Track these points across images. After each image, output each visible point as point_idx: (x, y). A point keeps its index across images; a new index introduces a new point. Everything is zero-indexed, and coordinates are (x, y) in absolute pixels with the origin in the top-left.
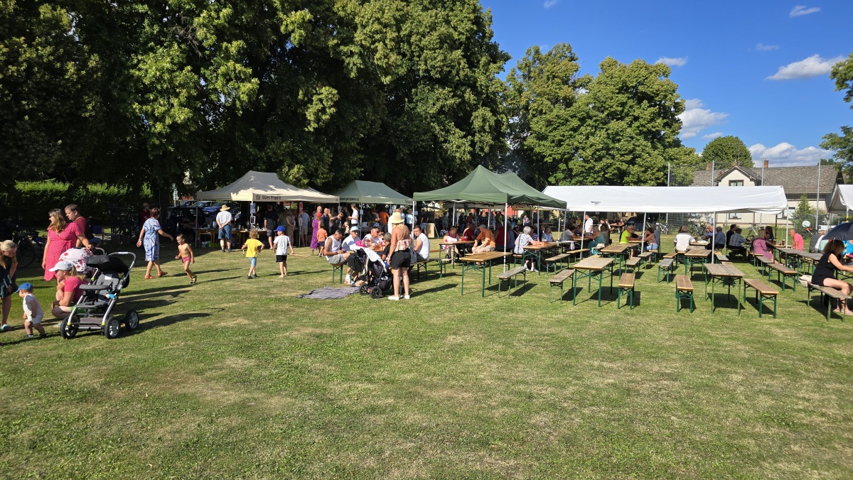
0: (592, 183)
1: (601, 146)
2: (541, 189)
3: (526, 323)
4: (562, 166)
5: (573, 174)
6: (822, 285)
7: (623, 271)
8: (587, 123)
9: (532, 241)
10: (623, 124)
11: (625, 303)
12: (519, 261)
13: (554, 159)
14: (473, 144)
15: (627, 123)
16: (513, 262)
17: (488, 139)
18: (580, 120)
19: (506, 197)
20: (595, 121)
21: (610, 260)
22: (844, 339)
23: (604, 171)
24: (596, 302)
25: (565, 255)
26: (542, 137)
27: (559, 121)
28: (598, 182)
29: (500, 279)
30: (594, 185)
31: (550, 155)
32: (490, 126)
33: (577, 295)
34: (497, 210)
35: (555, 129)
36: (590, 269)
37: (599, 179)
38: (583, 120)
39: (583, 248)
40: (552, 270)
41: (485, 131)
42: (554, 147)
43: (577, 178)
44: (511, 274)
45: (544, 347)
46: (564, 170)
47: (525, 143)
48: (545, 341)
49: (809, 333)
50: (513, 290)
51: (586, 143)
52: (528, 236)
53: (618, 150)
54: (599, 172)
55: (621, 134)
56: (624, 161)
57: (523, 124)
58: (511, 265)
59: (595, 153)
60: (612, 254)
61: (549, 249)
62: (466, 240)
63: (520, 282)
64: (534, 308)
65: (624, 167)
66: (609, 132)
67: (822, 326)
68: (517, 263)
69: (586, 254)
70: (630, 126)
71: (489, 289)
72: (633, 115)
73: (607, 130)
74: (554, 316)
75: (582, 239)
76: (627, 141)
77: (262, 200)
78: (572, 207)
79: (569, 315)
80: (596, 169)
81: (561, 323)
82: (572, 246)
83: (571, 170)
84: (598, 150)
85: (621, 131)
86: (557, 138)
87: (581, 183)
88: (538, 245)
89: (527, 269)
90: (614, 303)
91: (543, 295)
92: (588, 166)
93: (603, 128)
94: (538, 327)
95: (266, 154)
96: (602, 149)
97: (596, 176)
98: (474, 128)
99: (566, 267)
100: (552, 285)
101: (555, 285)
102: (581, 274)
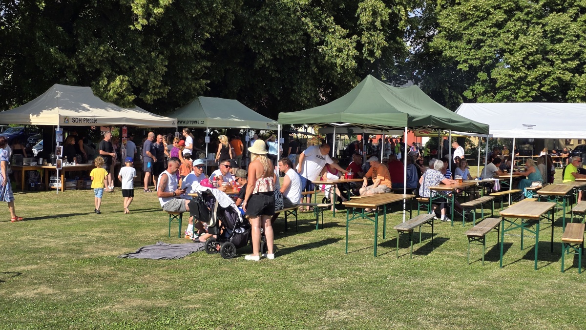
0: (524, 99)
1: (534, 49)
2: (454, 107)
3: (435, 293)
4: (482, 76)
5: (497, 86)
7: (568, 220)
8: (516, 17)
9: (444, 180)
10: (565, 17)
11: (572, 264)
12: (424, 206)
13: (471, 66)
14: (359, 46)
15: (571, 17)
16: (416, 209)
17: (380, 39)
18: (506, 12)
19: (406, 118)
20: (527, 14)
21: (549, 205)
23: (540, 83)
24: (531, 263)
25: (487, 198)
26: (453, 36)
27: (478, 13)
28: (532, 97)
29: (399, 231)
30: (527, 101)
31: (465, 61)
32: (382, 22)
33: (504, 253)
34: (393, 136)
35: (472, 25)
36: (523, 217)
37: (533, 94)
38: (510, 13)
39: (513, 188)
40: (469, 219)
41: (375, 29)
42: (470, 49)
43: (503, 92)
44: (413, 224)
45: (460, 326)
46: (484, 81)
47: (431, 44)
48: (461, 317)
50: (416, 247)
51: (514, 44)
52: (439, 173)
53: (559, 54)
54: (532, 83)
55: (563, 31)
56: (567, 69)
57: (428, 18)
58: (414, 212)
59: (526, 58)
60: (552, 197)
61: (466, 189)
62: (352, 177)
63: (425, 236)
64: (445, 271)
65: (567, 76)
66: (546, 28)
68: (421, 209)
69: (517, 197)
70: (575, 20)
71: (383, 245)
72: (578, 6)
73: (544, 26)
74: (473, 283)
75: (511, 176)
76: (571, 41)
77: (71, 124)
78: (497, 133)
79: (494, 281)
80: (529, 79)
81: (482, 292)
82: (497, 186)
83: (494, 81)
84: (531, 54)
85: (563, 28)
86: (475, 38)
87: (509, 99)
88: (451, 184)
89: (435, 218)
90: (557, 265)
91: (458, 253)
92: (517, 75)
93: (538, 24)
94: (452, 298)
95: (78, 60)
96: (537, 52)
97: (528, 89)
98: (361, 24)
99: (489, 214)
100: (471, 239)
101: (475, 240)
102: (510, 224)
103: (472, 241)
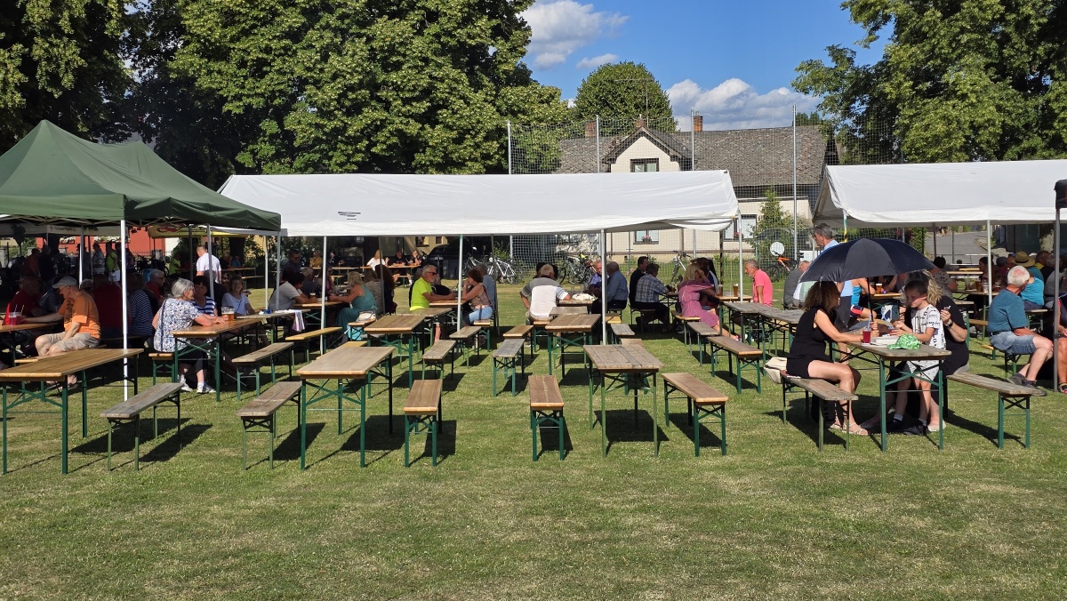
0: (343, 168)
1: (356, 79)
2: (217, 182)
3: (181, 530)
4: (269, 126)
5: (296, 144)
6: (805, 376)
7: (417, 375)
8: (323, 23)
9: (200, 317)
10: (403, 27)
11: (422, 451)
12: (164, 367)
13: (248, 108)
14: (28, 65)
15: (413, 26)
16: (148, 374)
17: (70, 52)
18: (304, 12)
19: (121, 204)
20: (342, 17)
21: (382, 352)
22: (848, 486)
23: (369, 139)
24: (355, 456)
25: (282, 346)
26: (216, 52)
27: (255, 13)
28: (356, 163)
29: (111, 420)
30: (348, 171)
31: (238, 97)
32: (74, 21)
35: (246, 33)
36: (340, 377)
37: (359, 157)
38: (311, 15)
39: (327, 326)
40: (249, 386)
41: (60, 33)
42: (245, 78)
43: (307, 156)
44: (139, 406)
45: (224, 587)
46: (273, 137)
47: (171, 65)
48: (227, 570)
49: (787, 480)
50: (147, 448)
51: (322, 70)
52: (188, 305)
53: (397, 88)
54: (354, 140)
55: (402, 50)
56: (411, 116)
57: (164, 17)
58: (143, 382)
59: (343, 96)
60: (392, 337)
61: (241, 332)
63: (166, 424)
64: (202, 487)
65: (413, 128)
66: (375, 44)
67: (810, 463)
68: (158, 375)
69: (334, 341)
70: (420, 33)
71: (82, 449)
72: (423, 8)
73: (369, 40)
74: (253, 503)
75: (322, 303)
76: (416, 67)
78: (294, 227)
79: (290, 495)
80: (350, 132)
81: (268, 518)
82: (299, 324)
83: (290, 136)
84: (352, 88)
85: (401, 44)
86: (253, 56)
87: (318, 168)
88: (213, 324)
89: (186, 388)
90: (398, 454)
91: (227, 452)
92: (330, 125)
93: (360, 36)
94: (212, 536)
96: (361, 85)
97: (350, 150)
98: (28, 23)
99: (285, 374)
100: (248, 423)
101: (255, 424)
102: (316, 390)
103: (250, 426)
